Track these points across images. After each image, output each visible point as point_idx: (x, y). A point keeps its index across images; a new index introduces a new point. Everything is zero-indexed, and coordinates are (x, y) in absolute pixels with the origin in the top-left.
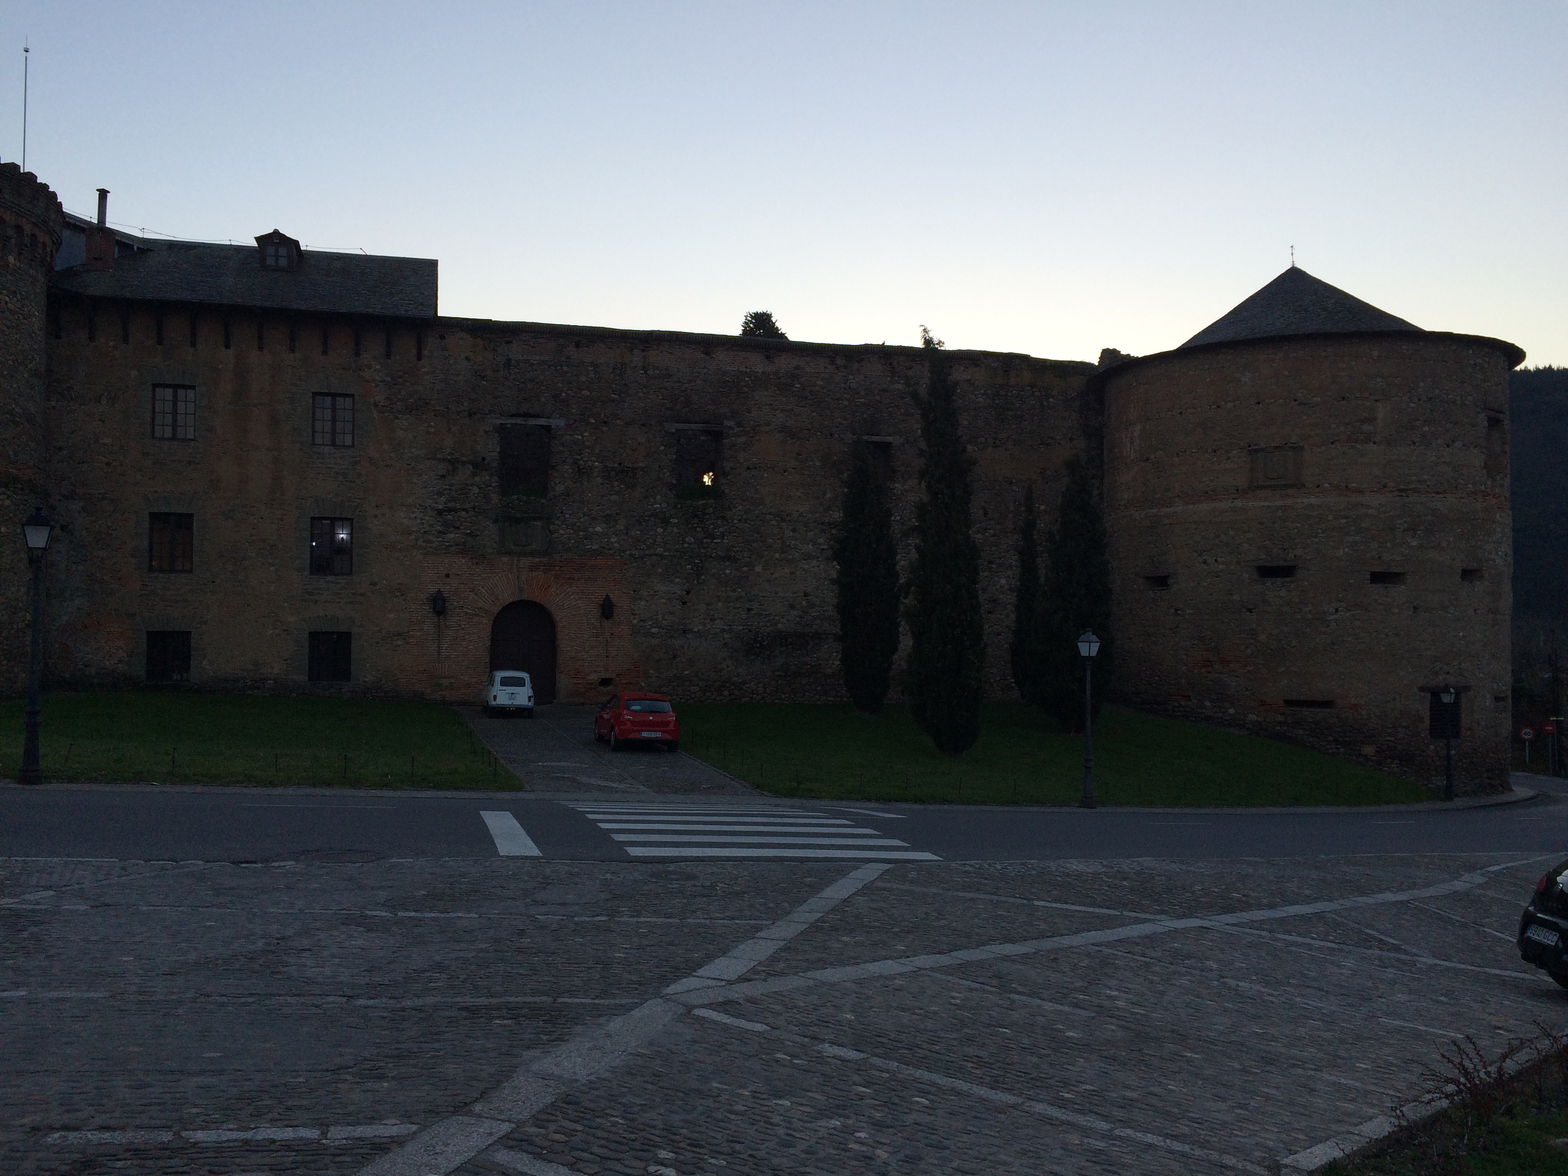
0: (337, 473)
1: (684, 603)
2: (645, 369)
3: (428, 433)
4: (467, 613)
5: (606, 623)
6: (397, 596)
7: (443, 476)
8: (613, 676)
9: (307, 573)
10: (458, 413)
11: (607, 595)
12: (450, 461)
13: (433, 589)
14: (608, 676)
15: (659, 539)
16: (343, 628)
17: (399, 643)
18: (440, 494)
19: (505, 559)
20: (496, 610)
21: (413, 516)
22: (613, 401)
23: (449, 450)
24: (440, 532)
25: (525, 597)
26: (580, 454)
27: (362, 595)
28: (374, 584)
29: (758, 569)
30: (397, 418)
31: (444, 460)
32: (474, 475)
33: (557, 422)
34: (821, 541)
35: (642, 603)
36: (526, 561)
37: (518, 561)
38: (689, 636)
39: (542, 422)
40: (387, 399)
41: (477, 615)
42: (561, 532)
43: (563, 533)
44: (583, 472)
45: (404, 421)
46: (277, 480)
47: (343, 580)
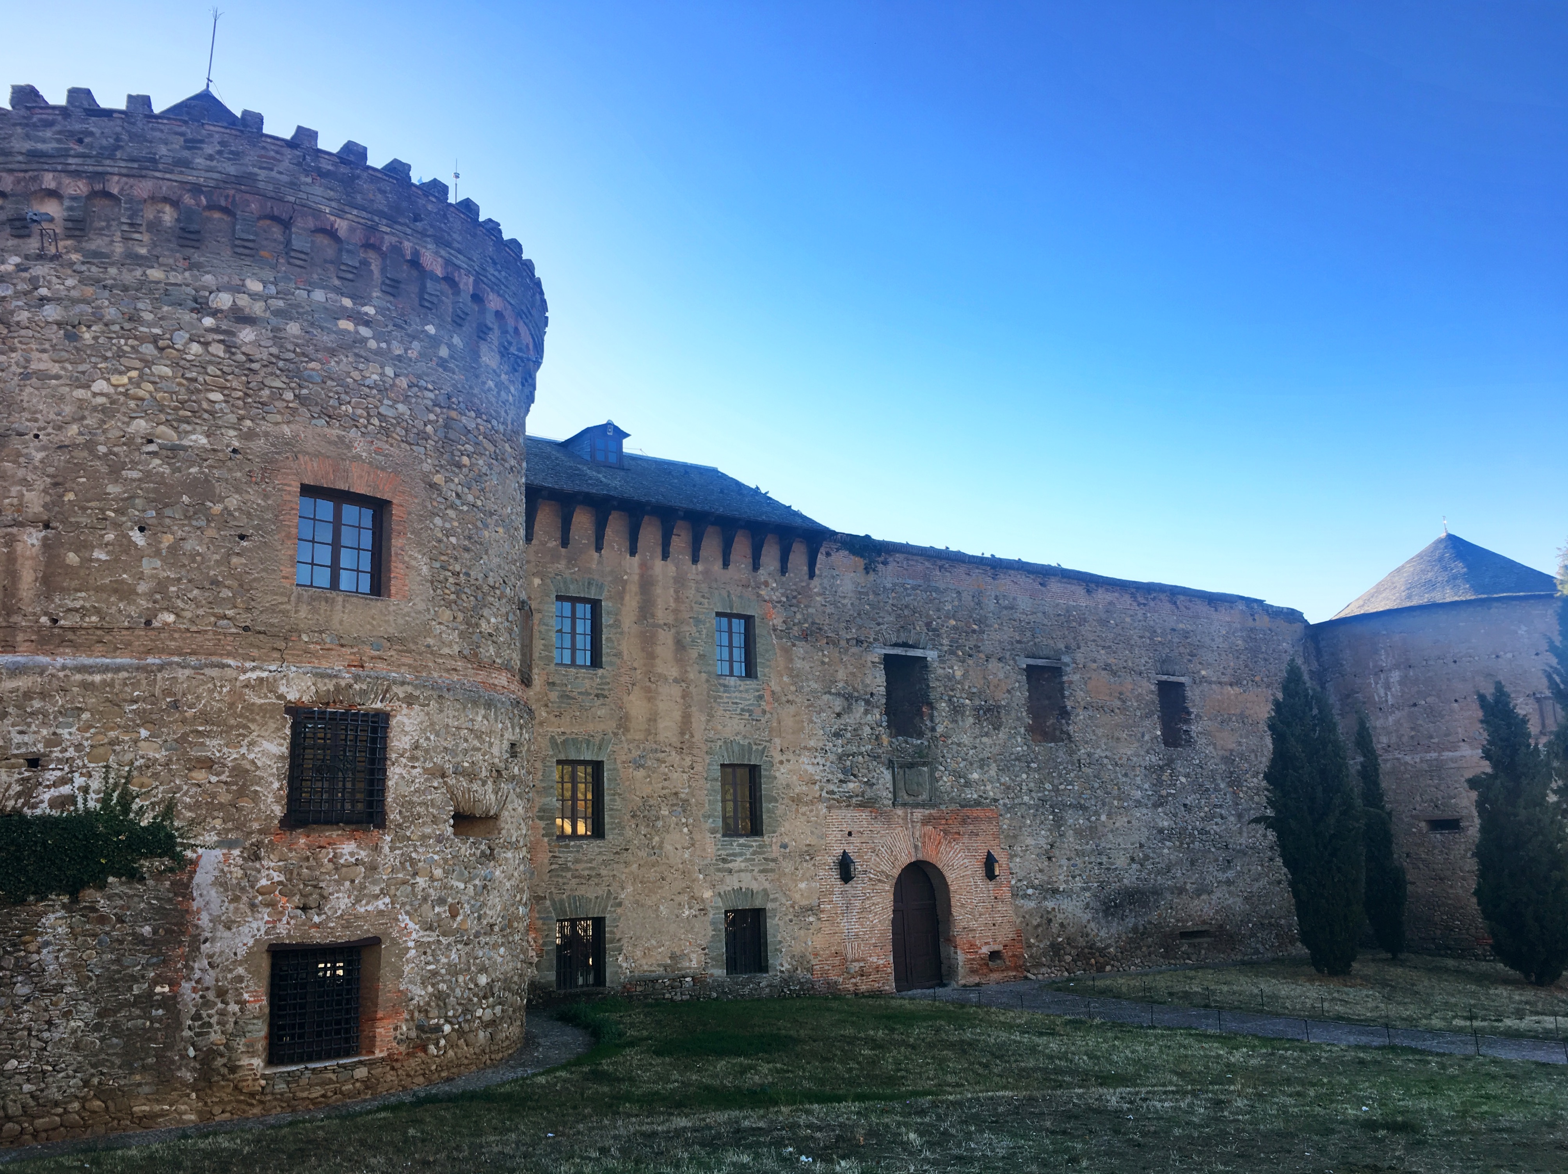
0: (743, 710)
1: (1049, 858)
2: (996, 598)
3: (823, 663)
4: (871, 879)
5: (991, 885)
6: (806, 861)
7: (839, 715)
8: (1001, 948)
9: (719, 836)
10: (848, 640)
11: (989, 852)
12: (843, 696)
13: (838, 851)
14: (996, 948)
15: (1024, 787)
16: (758, 904)
17: (811, 919)
18: (837, 735)
19: (900, 812)
20: (896, 872)
21: (815, 761)
22: (974, 631)
23: (841, 685)
24: (841, 781)
25: (920, 857)
26: (952, 690)
27: (774, 860)
28: (784, 846)
29: (1103, 818)
30: (794, 645)
31: (838, 694)
32: (866, 712)
33: (931, 655)
34: (1146, 786)
35: (1018, 860)
36: (919, 814)
37: (912, 813)
38: (1058, 896)
39: (918, 653)
40: (784, 622)
41: (880, 881)
42: (945, 779)
43: (946, 781)
44: (957, 710)
45: (801, 649)
46: (686, 719)
47: (754, 842)
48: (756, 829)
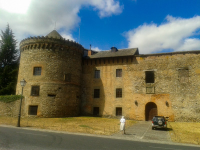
0: (120, 81)
1: (182, 102)
2: (171, 59)
3: (133, 74)
5: (167, 106)
6: (129, 101)
7: (136, 81)
8: (169, 116)
9: (115, 97)
10: (138, 70)
11: (167, 101)
13: (135, 100)
14: (167, 116)
16: (121, 107)
17: (130, 109)
18: (136, 84)
19: (147, 95)
20: (146, 104)
21: (131, 87)
22: (166, 65)
24: (136, 90)
25: (151, 101)
26: (160, 75)
27: (124, 101)
28: (125, 99)
31: (136, 78)
32: (141, 80)
33: (155, 70)
35: (174, 102)
36: (151, 95)
37: (149, 95)
38: (184, 109)
39: (153, 70)
40: (127, 69)
41: (142, 105)
43: (157, 90)
44: (160, 78)
45: (130, 72)
46: (111, 83)
47: (121, 98)
48: (121, 96)
